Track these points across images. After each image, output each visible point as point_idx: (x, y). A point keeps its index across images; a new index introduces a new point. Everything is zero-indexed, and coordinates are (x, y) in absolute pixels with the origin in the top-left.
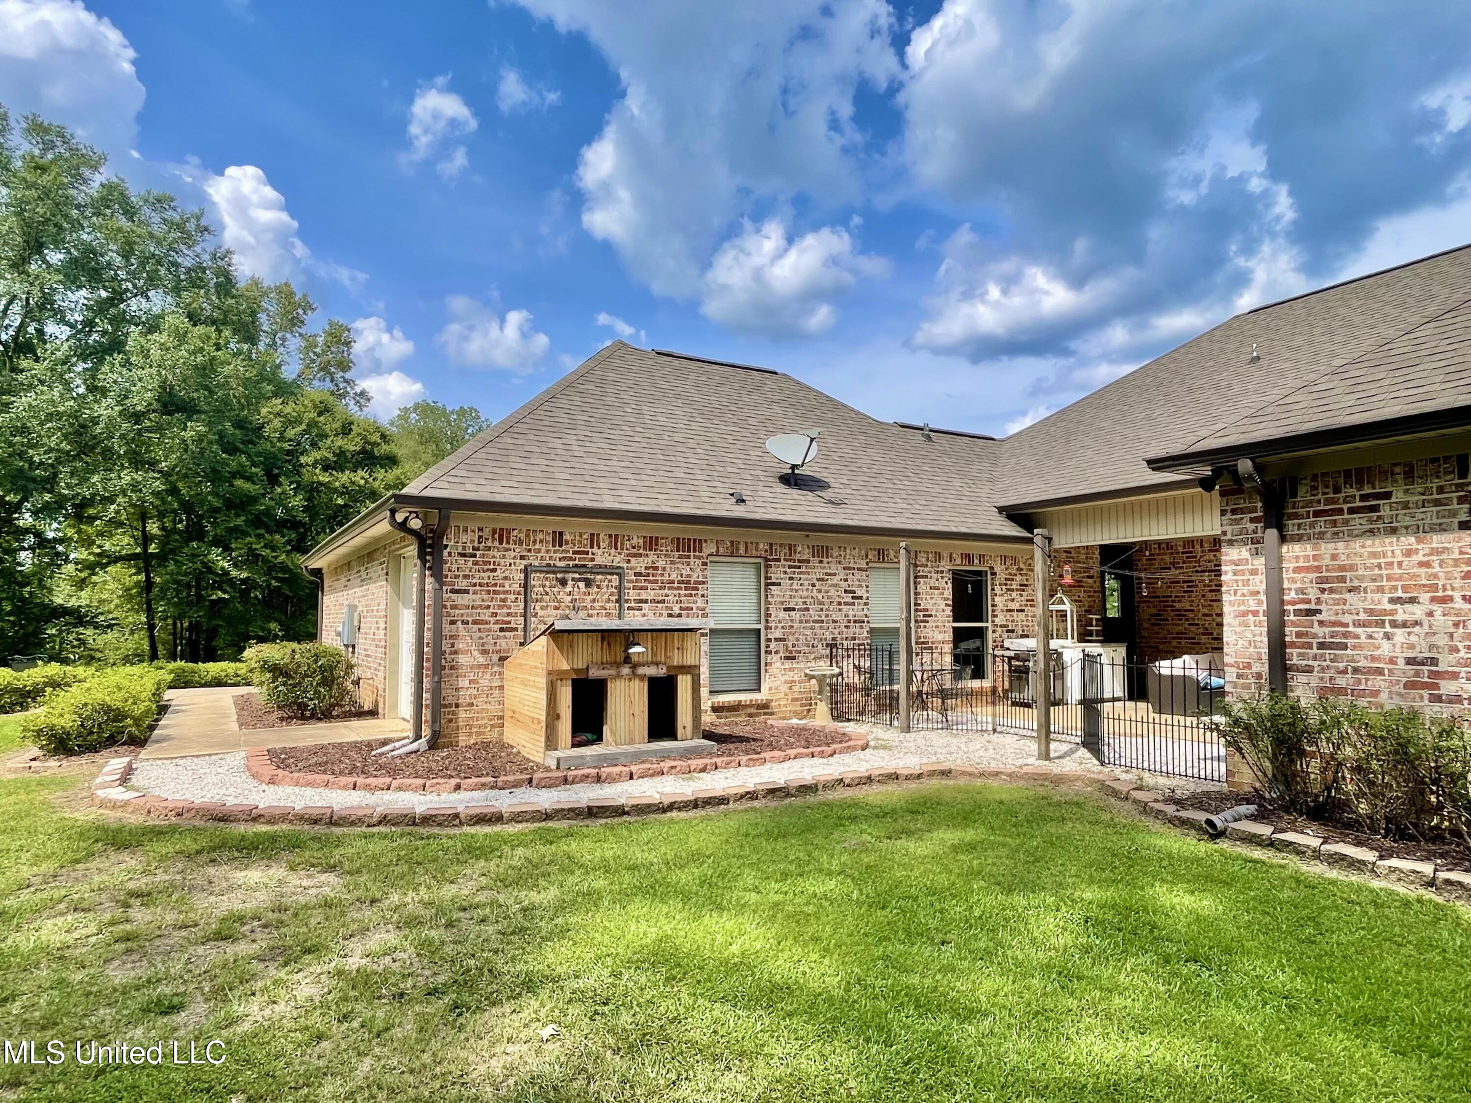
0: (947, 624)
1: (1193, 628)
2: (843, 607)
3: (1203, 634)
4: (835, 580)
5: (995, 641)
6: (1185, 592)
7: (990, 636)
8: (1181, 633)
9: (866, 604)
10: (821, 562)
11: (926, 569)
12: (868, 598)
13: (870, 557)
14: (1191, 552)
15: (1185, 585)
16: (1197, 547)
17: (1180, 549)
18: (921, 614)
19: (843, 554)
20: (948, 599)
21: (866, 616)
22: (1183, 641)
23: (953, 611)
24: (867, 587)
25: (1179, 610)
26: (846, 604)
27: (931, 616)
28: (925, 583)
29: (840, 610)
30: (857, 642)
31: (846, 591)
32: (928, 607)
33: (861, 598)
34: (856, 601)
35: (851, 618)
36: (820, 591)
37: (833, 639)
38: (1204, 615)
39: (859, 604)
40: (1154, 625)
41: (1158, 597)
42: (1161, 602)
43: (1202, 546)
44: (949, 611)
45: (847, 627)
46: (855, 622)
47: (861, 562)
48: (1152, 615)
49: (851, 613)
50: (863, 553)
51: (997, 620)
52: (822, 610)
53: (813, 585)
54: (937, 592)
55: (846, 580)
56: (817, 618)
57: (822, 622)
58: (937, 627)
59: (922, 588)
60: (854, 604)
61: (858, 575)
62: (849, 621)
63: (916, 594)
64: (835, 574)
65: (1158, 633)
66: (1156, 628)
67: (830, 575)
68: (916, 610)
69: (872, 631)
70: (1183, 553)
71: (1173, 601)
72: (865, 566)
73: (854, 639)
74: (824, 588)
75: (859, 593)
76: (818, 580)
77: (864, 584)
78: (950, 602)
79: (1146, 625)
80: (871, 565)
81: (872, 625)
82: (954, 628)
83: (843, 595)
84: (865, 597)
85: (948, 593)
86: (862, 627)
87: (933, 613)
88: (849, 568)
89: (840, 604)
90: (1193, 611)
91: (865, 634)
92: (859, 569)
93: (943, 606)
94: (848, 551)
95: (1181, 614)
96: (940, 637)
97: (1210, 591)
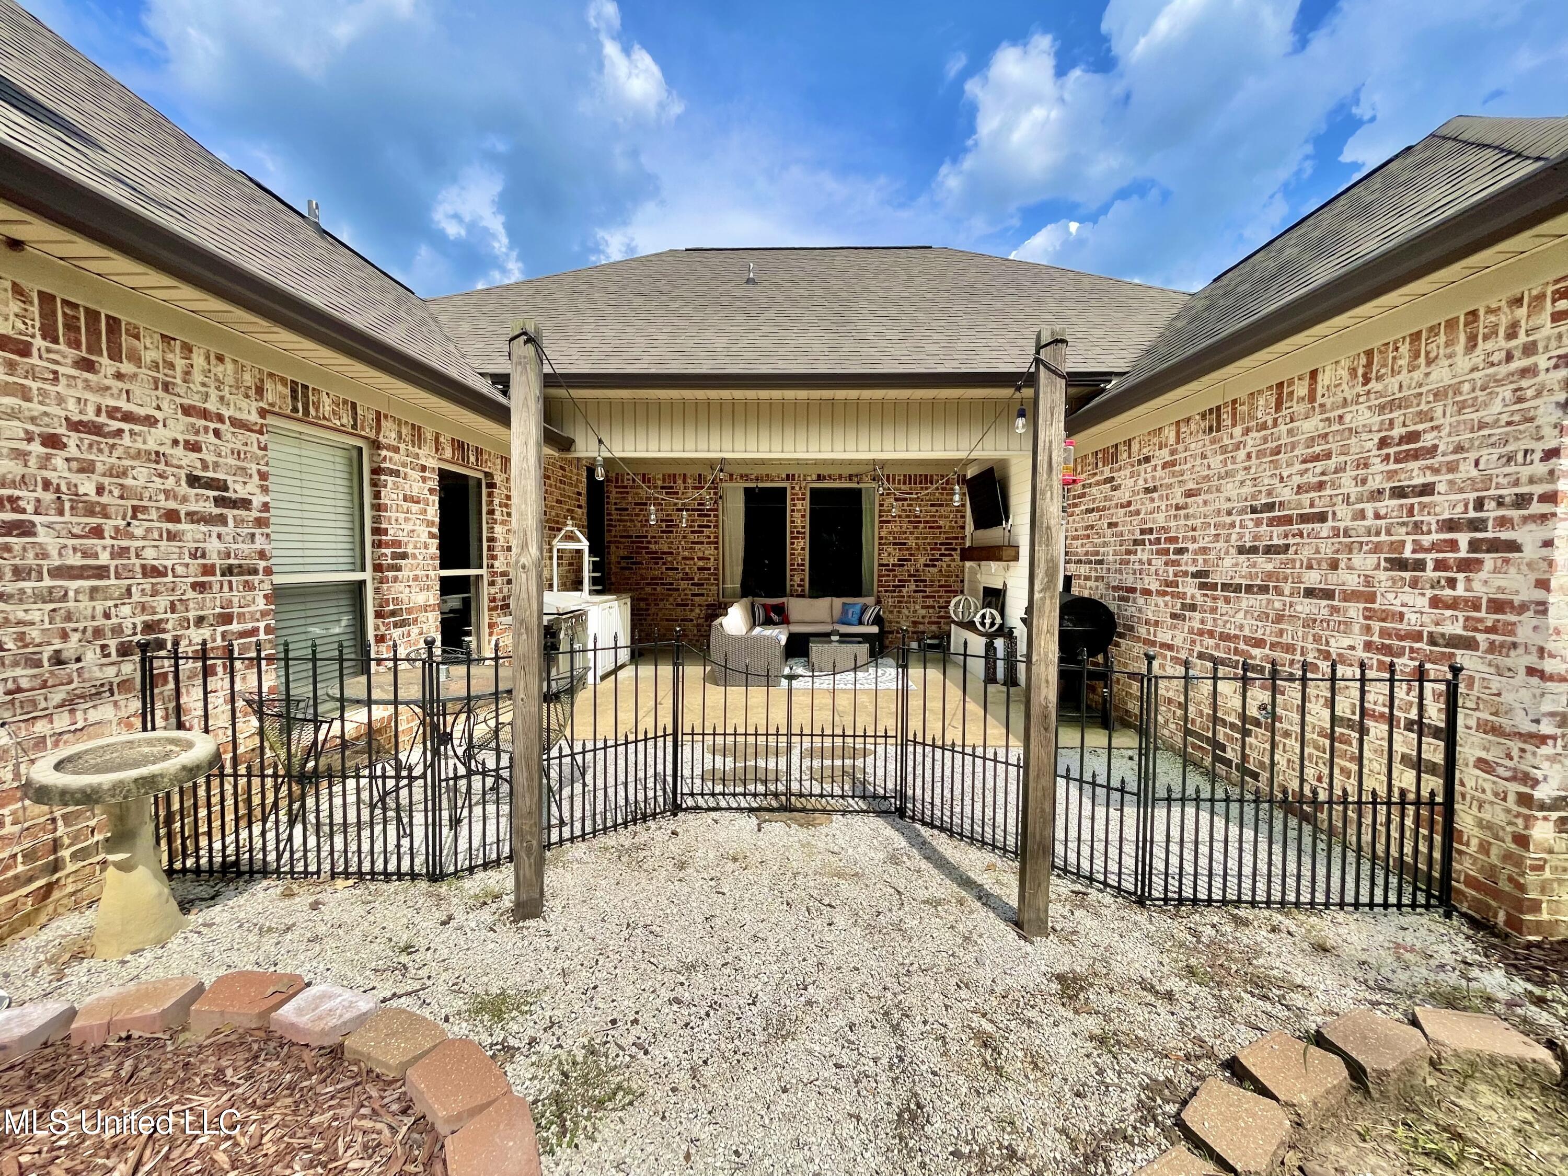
0: (432, 573)
1: (670, 573)
2: (184, 526)
3: (682, 579)
4: (154, 439)
5: (493, 600)
6: (663, 532)
7: (486, 591)
8: (655, 579)
9: (260, 522)
10: (88, 366)
11: (396, 457)
12: (266, 507)
13: (270, 396)
14: (672, 488)
15: (664, 524)
16: (680, 482)
17: (660, 483)
18: (388, 551)
19: (180, 363)
20: (433, 523)
21: (262, 555)
22: (658, 588)
23: (441, 547)
24: (263, 476)
25: (656, 553)
26: (194, 518)
27: (404, 556)
28: (396, 486)
29: (172, 536)
30: (235, 627)
31: (193, 480)
32: (402, 537)
33: (245, 504)
34: (230, 513)
35: (214, 559)
36: (87, 468)
37: (149, 627)
38: (685, 558)
39: (238, 522)
40: (623, 568)
41: (631, 537)
42: (633, 542)
43: (684, 482)
44: (434, 547)
45: (200, 587)
46: (229, 571)
47: (244, 404)
48: (622, 558)
49: (213, 546)
50: (248, 379)
51: (497, 564)
52: (98, 532)
53: (53, 442)
54: (415, 508)
55: (194, 447)
56: (75, 560)
57: (101, 572)
58: (416, 578)
59: (389, 496)
60: (222, 520)
61: (233, 439)
62: (208, 570)
63: (377, 507)
64: (150, 421)
65: (629, 579)
66: (627, 572)
67: (128, 417)
68: (378, 545)
69: (279, 594)
70: (662, 488)
71: (649, 542)
72: (254, 417)
73: (226, 619)
74: (103, 461)
75: (238, 490)
76: (75, 426)
77: (253, 468)
78: (435, 530)
79: (614, 569)
80: (270, 420)
81: (278, 579)
82: (443, 580)
83: (184, 489)
84: (257, 501)
85: (433, 512)
86: (249, 587)
87: (410, 550)
88: (205, 414)
89: (172, 516)
90: (671, 553)
91: (261, 604)
92: (235, 422)
93: (424, 537)
94: (198, 360)
95: (657, 557)
96: (420, 598)
97: (692, 532)
